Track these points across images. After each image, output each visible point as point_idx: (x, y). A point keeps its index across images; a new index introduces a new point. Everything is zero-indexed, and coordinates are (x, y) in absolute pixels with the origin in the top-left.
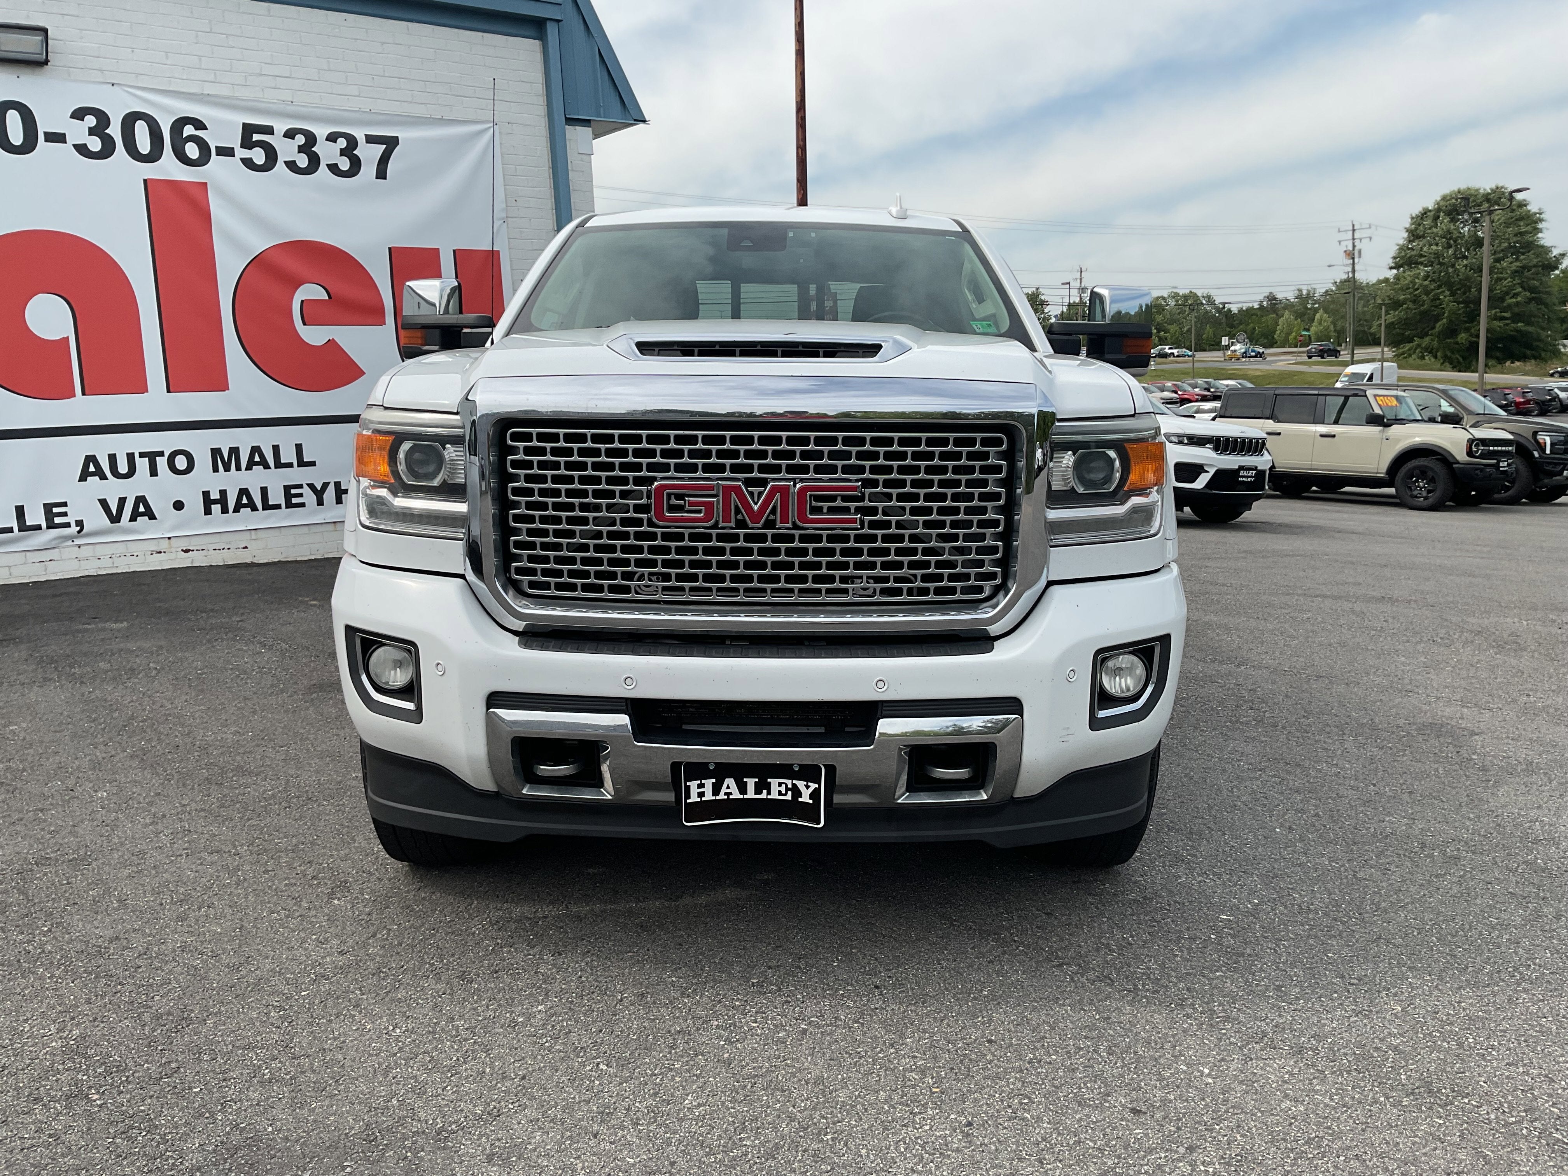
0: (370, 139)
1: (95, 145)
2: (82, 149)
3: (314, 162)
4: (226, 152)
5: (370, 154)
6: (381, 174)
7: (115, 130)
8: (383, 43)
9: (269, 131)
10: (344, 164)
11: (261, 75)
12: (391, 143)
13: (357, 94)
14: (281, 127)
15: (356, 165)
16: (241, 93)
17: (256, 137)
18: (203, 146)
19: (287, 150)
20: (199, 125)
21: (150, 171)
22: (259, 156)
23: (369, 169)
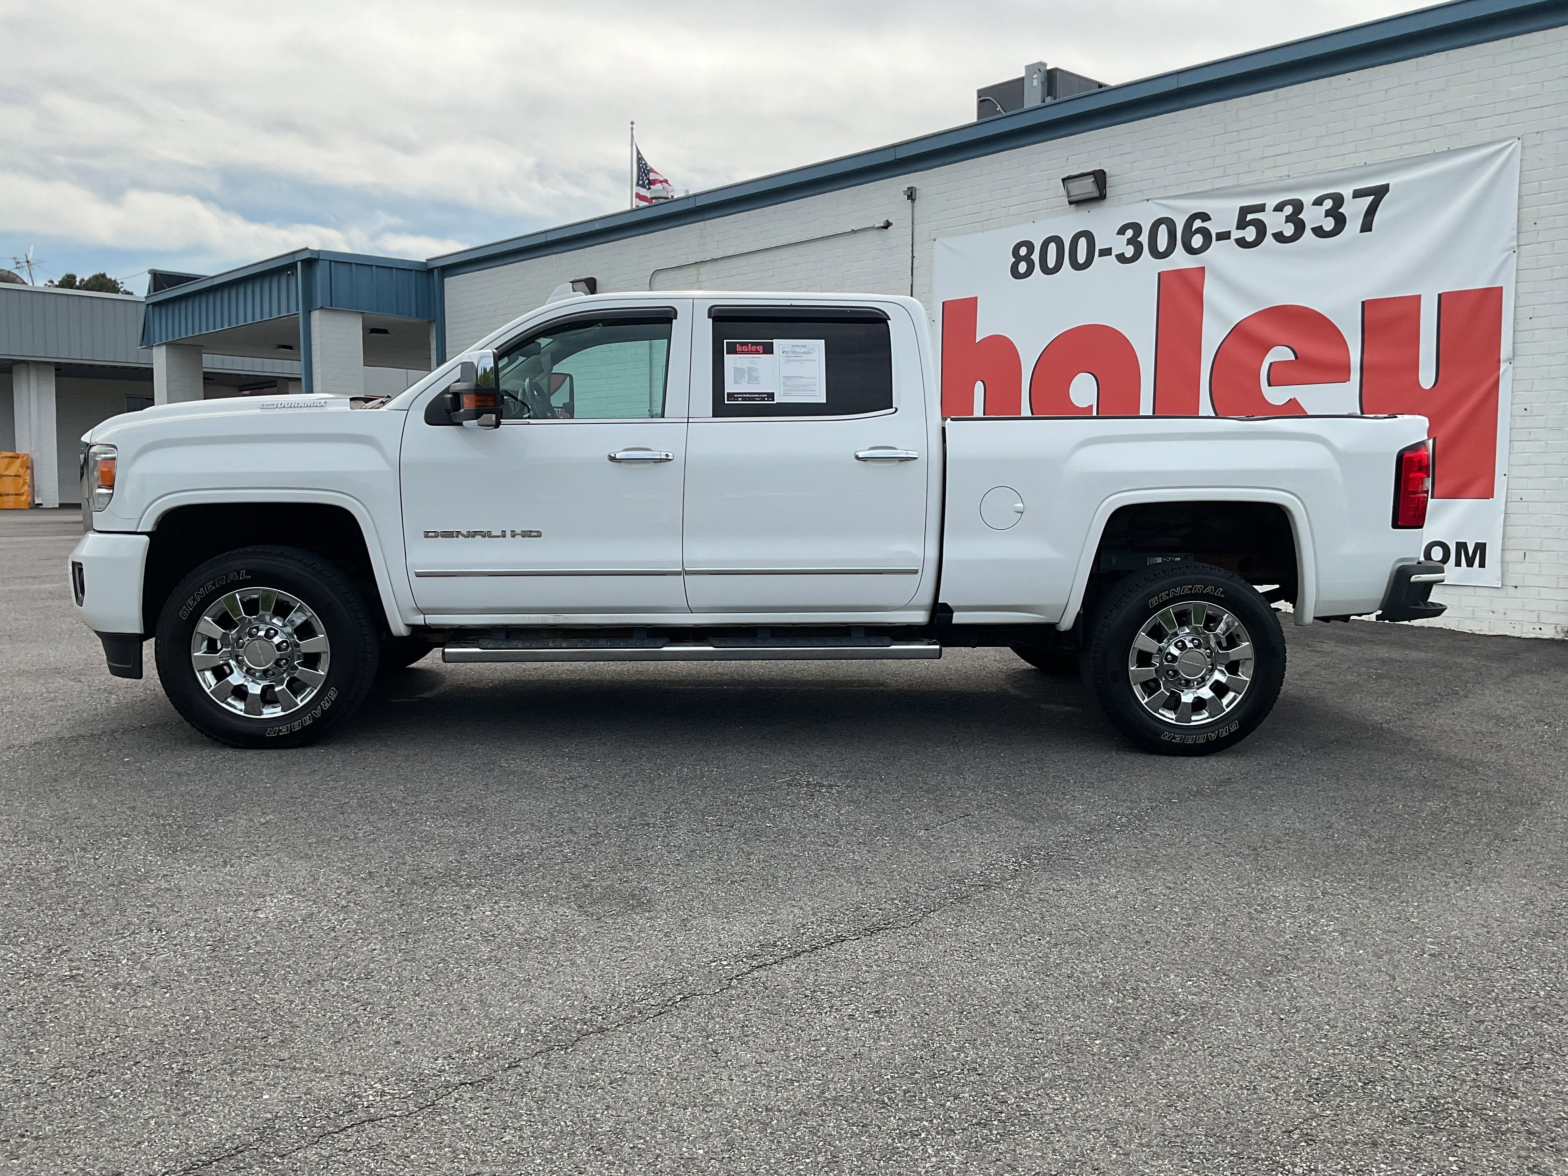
0: (1358, 194)
1: (1129, 251)
2: (1121, 258)
3: (1300, 227)
4: (1224, 236)
5: (1354, 210)
6: (1367, 227)
7: (1144, 239)
8: (1387, 91)
9: (1261, 208)
10: (1329, 224)
11: (1263, 158)
12: (1380, 192)
13: (1354, 151)
14: (1271, 202)
15: (1341, 222)
16: (1245, 179)
17: (1250, 217)
18: (1206, 233)
19: (1275, 222)
20: (1205, 217)
21: (1165, 265)
22: (1250, 234)
23: (1353, 225)
